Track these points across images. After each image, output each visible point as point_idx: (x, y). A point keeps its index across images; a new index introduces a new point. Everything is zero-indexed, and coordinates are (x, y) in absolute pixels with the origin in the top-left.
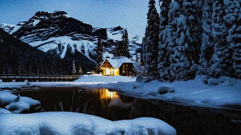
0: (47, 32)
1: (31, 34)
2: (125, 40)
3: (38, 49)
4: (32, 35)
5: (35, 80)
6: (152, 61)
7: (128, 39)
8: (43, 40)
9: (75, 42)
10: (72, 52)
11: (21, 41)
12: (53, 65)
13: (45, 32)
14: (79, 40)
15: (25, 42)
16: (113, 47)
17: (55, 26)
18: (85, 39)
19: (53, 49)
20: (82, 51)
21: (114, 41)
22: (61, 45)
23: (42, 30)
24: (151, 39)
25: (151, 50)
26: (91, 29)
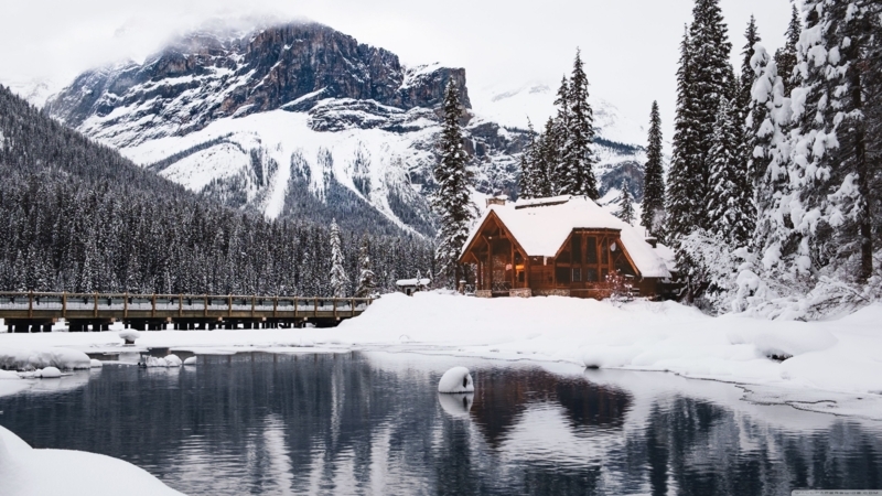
0: (197, 90)
1: (127, 102)
2: (572, 113)
3: (161, 178)
4: (133, 109)
5: (157, 323)
6: (836, 180)
7: (586, 107)
8: (181, 133)
9: (328, 138)
10: (311, 188)
11: (83, 142)
12: (231, 253)
13: (187, 93)
14: (341, 128)
15: (104, 142)
16: (499, 159)
17: (231, 65)
18: (370, 125)
19: (230, 175)
20: (358, 183)
21: (501, 132)
22: (264, 156)
23: (173, 81)
24: (830, 39)
25: (829, 113)
26: (395, 74)
